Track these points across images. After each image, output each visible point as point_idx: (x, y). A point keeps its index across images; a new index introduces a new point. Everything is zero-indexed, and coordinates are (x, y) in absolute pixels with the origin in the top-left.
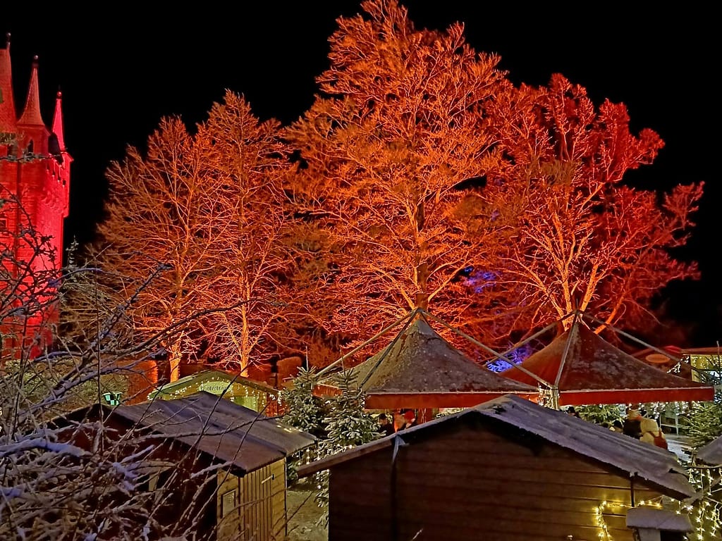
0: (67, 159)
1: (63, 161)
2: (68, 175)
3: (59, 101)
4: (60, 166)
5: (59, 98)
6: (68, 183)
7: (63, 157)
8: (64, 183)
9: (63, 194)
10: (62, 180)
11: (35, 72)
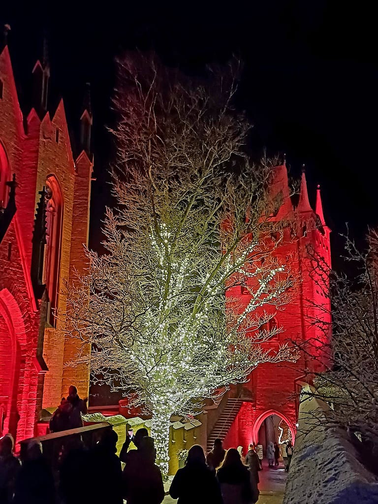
0: (327, 230)
1: (325, 233)
2: (329, 242)
3: (318, 191)
4: (324, 237)
5: (319, 189)
6: (329, 248)
7: (325, 230)
8: (327, 249)
9: (328, 256)
10: (326, 247)
11: (304, 174)
